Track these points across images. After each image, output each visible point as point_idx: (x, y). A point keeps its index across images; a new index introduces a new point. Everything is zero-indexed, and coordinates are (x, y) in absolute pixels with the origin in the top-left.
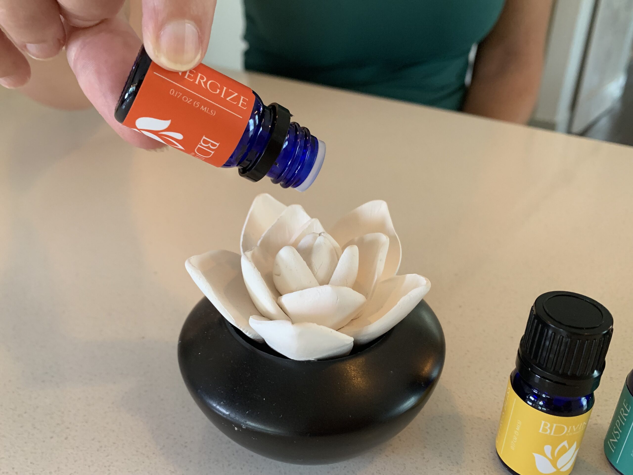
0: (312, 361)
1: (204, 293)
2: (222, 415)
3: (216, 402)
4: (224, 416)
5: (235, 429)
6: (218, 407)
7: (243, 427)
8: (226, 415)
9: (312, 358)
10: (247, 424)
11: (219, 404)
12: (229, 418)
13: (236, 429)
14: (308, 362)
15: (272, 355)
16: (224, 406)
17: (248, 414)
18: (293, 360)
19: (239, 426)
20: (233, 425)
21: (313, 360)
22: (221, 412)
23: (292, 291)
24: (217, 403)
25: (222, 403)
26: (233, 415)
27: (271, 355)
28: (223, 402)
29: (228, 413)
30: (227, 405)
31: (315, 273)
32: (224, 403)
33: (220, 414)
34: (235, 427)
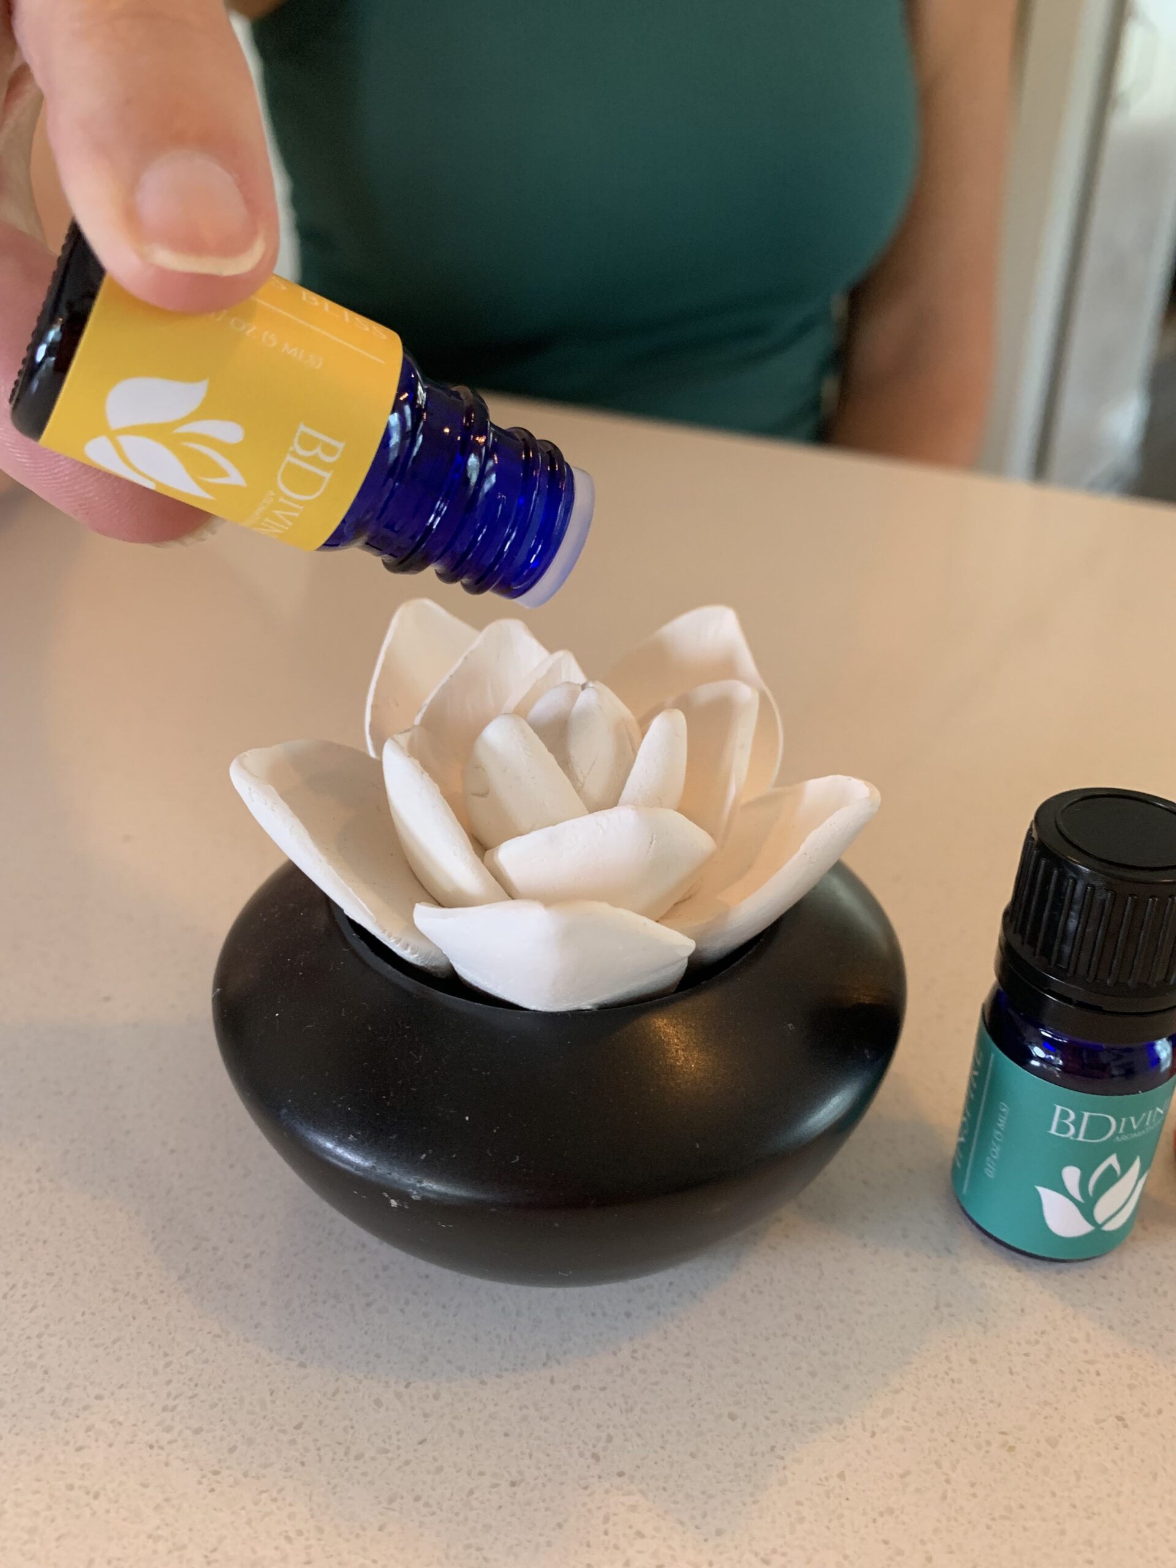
0: (586, 1011)
1: (285, 851)
2: (353, 1170)
3: (333, 1136)
4: (357, 1172)
5: (390, 1204)
6: (340, 1151)
7: (413, 1197)
8: (364, 1170)
9: (586, 1004)
10: (422, 1188)
11: (341, 1142)
12: (373, 1178)
13: (394, 1203)
14: (577, 1015)
15: (477, 1002)
16: (355, 1147)
17: (424, 1160)
18: (534, 1011)
19: (402, 1196)
20: (384, 1193)
21: (589, 1007)
22: (349, 1163)
23: (521, 835)
24: (337, 1140)
25: (350, 1138)
26: (382, 1170)
27: (476, 1004)
28: (355, 1136)
29: (367, 1164)
30: (364, 1143)
31: (579, 785)
32: (356, 1139)
33: (347, 1167)
34: (392, 1199)
